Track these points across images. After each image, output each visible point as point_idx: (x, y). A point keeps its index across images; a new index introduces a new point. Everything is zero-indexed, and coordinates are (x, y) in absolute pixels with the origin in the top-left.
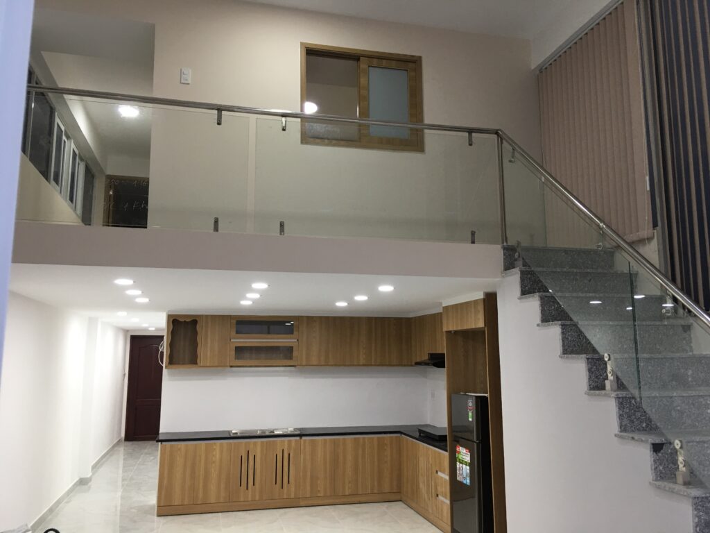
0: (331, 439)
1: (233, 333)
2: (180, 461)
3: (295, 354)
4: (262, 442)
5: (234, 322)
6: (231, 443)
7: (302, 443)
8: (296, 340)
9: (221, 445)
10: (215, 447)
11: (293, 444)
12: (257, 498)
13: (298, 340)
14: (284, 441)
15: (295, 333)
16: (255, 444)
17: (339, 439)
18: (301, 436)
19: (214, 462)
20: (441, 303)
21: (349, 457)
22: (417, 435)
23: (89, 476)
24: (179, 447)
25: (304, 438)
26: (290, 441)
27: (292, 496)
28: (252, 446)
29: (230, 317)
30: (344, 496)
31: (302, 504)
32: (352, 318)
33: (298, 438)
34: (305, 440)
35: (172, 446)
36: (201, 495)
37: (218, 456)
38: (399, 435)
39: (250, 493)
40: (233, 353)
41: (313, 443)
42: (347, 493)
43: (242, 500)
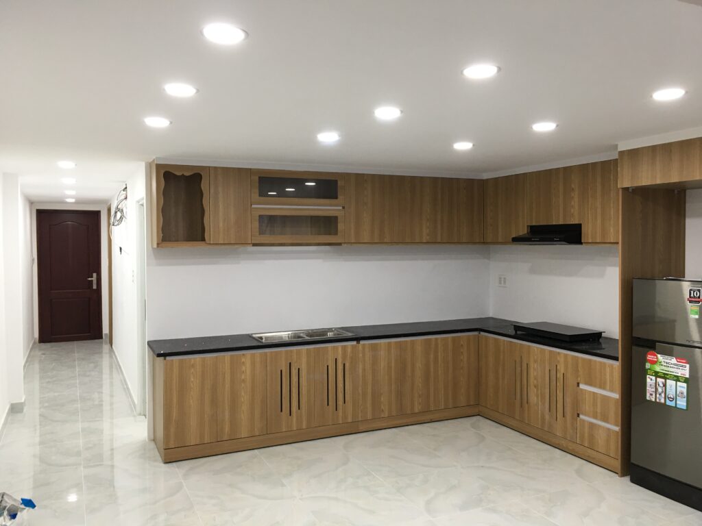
0: (396, 342)
1: (255, 195)
2: (194, 382)
3: (341, 226)
4: (308, 351)
5: (257, 178)
6: (266, 353)
7: (360, 347)
8: (341, 208)
9: (253, 356)
10: (243, 360)
11: (349, 350)
12: (304, 427)
13: (344, 208)
14: (337, 347)
15: (340, 197)
16: (299, 352)
17: (406, 341)
18: (358, 339)
19: (244, 381)
20: (616, 146)
21: (419, 365)
22: (512, 332)
23: (23, 401)
24: (192, 361)
25: (362, 342)
26: (344, 348)
27: (350, 420)
28: (295, 356)
29: (249, 172)
30: (413, 414)
31: (361, 428)
32: (413, 178)
33: (355, 343)
34: (364, 345)
35: (181, 361)
36: (227, 429)
37: (248, 372)
38: (476, 333)
39: (295, 420)
40: (257, 224)
41: (374, 348)
42: (416, 411)
43: (284, 430)
